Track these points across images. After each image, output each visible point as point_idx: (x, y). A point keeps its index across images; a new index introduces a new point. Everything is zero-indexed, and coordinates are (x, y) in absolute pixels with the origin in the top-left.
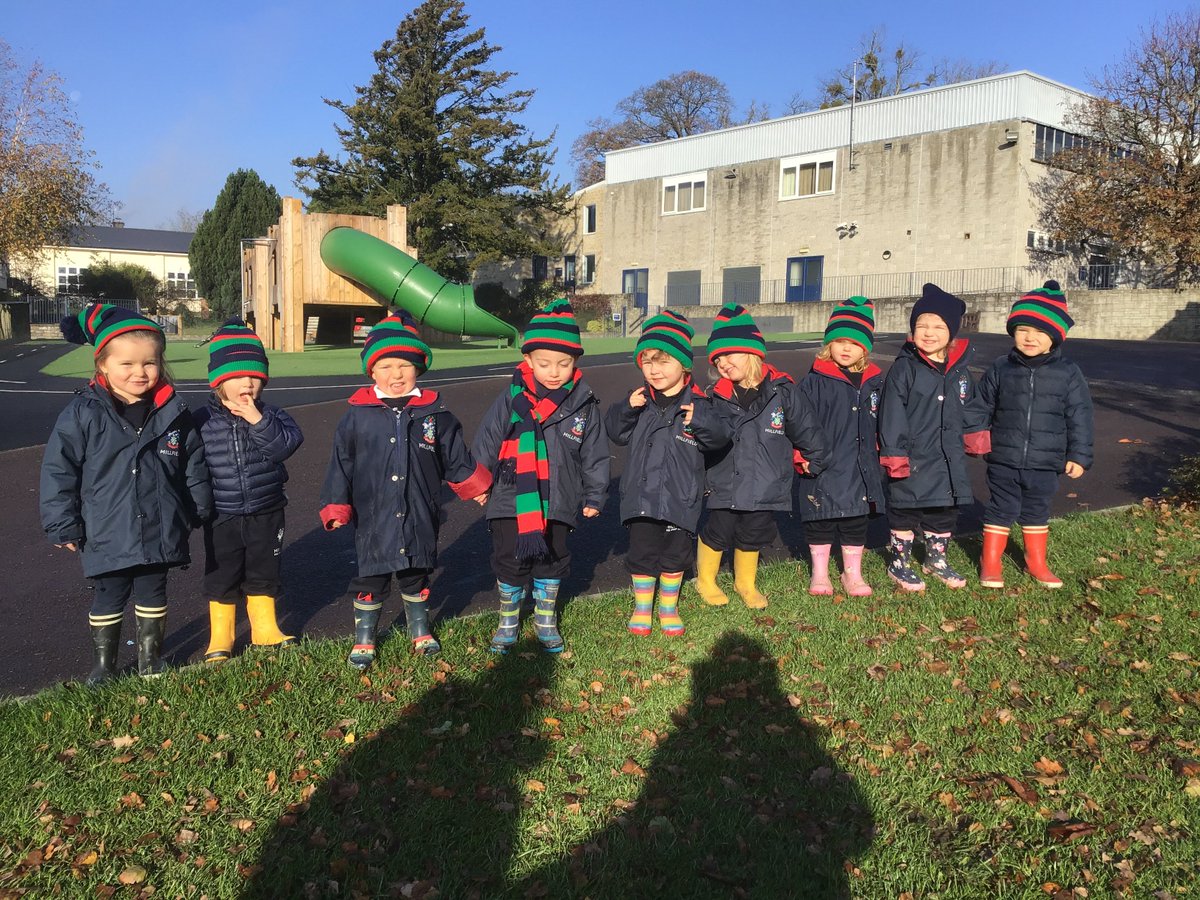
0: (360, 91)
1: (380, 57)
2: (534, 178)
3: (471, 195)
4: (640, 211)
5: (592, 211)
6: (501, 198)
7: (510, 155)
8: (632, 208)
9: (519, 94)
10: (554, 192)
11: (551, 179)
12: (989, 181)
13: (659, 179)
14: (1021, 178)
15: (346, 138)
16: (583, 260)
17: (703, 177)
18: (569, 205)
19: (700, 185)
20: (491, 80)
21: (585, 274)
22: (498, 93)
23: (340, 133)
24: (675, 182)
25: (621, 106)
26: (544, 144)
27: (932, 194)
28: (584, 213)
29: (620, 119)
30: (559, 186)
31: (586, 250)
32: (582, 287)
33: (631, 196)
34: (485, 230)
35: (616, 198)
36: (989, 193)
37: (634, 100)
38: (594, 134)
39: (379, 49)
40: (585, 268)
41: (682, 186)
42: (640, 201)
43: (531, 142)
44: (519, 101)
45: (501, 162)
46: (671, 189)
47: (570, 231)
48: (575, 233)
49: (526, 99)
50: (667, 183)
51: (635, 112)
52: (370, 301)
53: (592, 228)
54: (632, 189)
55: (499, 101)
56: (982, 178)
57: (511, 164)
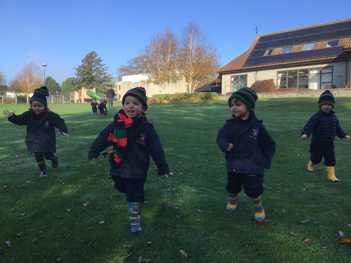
0: (79, 66)
1: (82, 61)
2: (109, 81)
3: (98, 84)
4: (128, 87)
5: (120, 86)
6: (103, 84)
7: (105, 77)
8: (127, 86)
9: (106, 68)
10: (113, 84)
11: (112, 81)
12: (179, 84)
13: (131, 81)
14: (183, 84)
15: (77, 74)
16: (118, 95)
17: (139, 81)
18: (115, 86)
19: (138, 83)
20: (102, 65)
21: (119, 98)
22: (103, 67)
23: (75, 73)
24: (134, 82)
25: (128, 62)
26: (111, 75)
27: (172, 86)
28: (118, 87)
29: (128, 65)
30: (114, 82)
31: (119, 93)
32: (118, 100)
33: (127, 84)
34: (101, 90)
35: (124, 84)
36: (179, 86)
37: (131, 61)
38: (122, 68)
39: (82, 60)
40: (119, 97)
41: (135, 83)
42: (128, 85)
43: (108, 75)
44: (106, 69)
45: (103, 78)
46: (133, 83)
47: (116, 90)
48: (117, 90)
49: (108, 68)
50: (133, 82)
51: (131, 63)
52: (91, 98)
53: (120, 89)
54: (127, 83)
55: (103, 69)
56: (178, 84)
57: (105, 79)
